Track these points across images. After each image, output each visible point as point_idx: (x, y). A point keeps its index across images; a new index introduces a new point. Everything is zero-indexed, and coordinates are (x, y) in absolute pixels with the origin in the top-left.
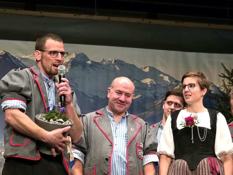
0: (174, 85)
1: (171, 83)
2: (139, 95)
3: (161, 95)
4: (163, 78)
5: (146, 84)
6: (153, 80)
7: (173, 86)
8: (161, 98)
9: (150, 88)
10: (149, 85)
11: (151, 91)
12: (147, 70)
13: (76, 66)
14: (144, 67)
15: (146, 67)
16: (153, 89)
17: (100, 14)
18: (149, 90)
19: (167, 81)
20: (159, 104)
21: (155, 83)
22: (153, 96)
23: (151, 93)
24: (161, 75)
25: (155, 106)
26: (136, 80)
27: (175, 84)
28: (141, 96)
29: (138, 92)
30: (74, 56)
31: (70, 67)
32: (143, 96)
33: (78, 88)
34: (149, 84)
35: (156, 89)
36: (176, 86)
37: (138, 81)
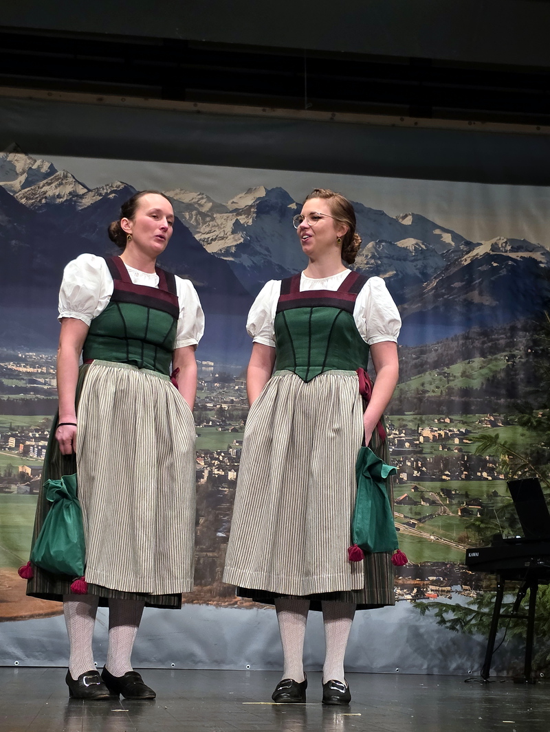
0: (463, 251)
1: (457, 246)
2: (392, 271)
3: (435, 272)
4: (440, 236)
5: (405, 249)
6: (419, 242)
7: (460, 253)
8: (435, 278)
9: (413, 258)
10: (411, 252)
11: (414, 264)
12: (408, 221)
13: (268, 213)
14: (401, 215)
15: (406, 216)
16: (420, 259)
17: (315, 107)
18: (412, 261)
19: (449, 244)
20: (432, 289)
21: (424, 248)
22: (420, 273)
23: (415, 266)
24: (437, 232)
25: (424, 294)
26: (386, 242)
27: (465, 249)
28: (395, 272)
29: (390, 266)
30: (262, 193)
31: (255, 215)
32: (399, 273)
33: (271, 257)
34: (412, 248)
35: (425, 258)
36: (468, 252)
37: (390, 243)
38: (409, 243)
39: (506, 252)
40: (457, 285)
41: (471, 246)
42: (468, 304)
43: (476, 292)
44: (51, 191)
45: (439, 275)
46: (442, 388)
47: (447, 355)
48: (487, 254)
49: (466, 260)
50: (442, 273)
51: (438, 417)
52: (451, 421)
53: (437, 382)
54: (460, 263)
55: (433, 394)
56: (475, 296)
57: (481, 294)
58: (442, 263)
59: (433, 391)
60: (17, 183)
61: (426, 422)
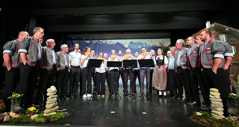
15: (144, 43)
31: (130, 44)
38: (144, 45)
41: (150, 45)
44: (111, 43)
48: (152, 46)
54: (149, 47)
60: (108, 43)
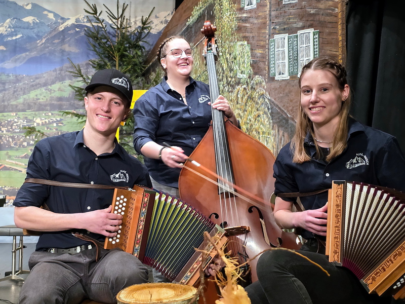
0: (59, 23)
1: (56, 20)
2: (20, 34)
3: (44, 34)
4: (47, 15)
5: (28, 22)
6: (36, 18)
7: (58, 24)
8: (44, 38)
9: (32, 27)
10: (31, 24)
11: (32, 30)
12: (29, 7)
14: (26, 4)
15: (28, 4)
16: (36, 28)
19: (52, 19)
20: (42, 44)
21: (38, 22)
22: (36, 35)
23: (33, 32)
24: (46, 12)
25: (38, 47)
26: (17, 19)
27: (61, 22)
28: (22, 35)
29: (19, 32)
32: (24, 36)
34: (31, 22)
35: (38, 27)
36: (62, 24)
37: (19, 19)
38: (29, 19)
39: (84, 22)
40: (56, 41)
41: (64, 20)
42: (63, 51)
43: (67, 45)
45: (46, 36)
46: (47, 97)
47: (50, 79)
48: (73, 24)
49: (61, 28)
50: (48, 35)
51: (45, 112)
52: (52, 114)
53: (45, 94)
54: (58, 30)
55: (42, 100)
56: (67, 47)
57: (69, 46)
58: (48, 29)
59: (42, 99)
61: (38, 115)
